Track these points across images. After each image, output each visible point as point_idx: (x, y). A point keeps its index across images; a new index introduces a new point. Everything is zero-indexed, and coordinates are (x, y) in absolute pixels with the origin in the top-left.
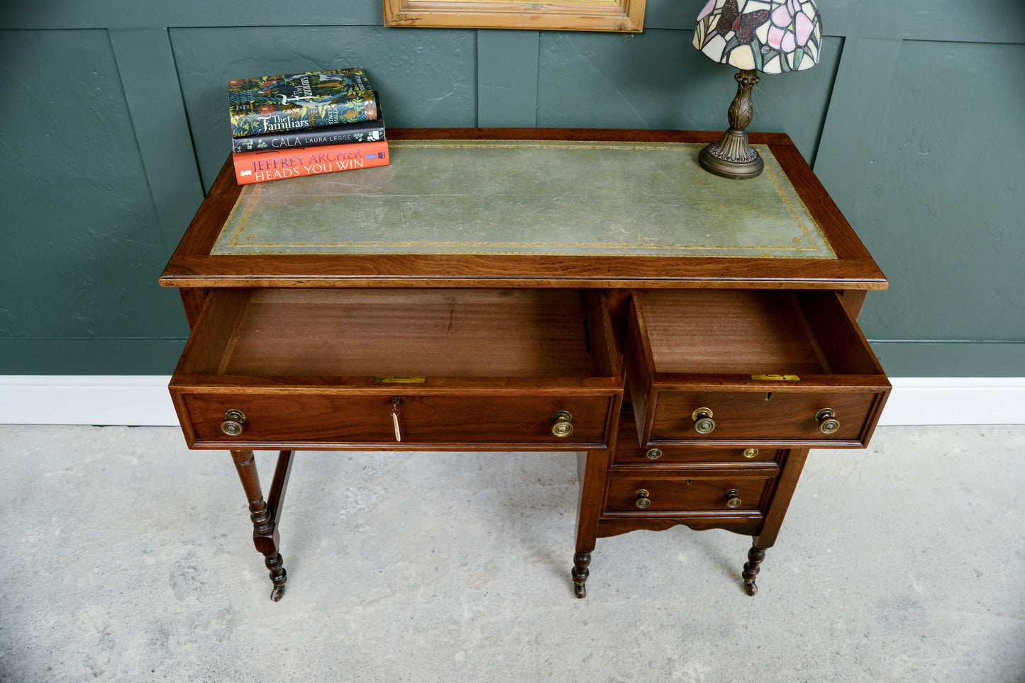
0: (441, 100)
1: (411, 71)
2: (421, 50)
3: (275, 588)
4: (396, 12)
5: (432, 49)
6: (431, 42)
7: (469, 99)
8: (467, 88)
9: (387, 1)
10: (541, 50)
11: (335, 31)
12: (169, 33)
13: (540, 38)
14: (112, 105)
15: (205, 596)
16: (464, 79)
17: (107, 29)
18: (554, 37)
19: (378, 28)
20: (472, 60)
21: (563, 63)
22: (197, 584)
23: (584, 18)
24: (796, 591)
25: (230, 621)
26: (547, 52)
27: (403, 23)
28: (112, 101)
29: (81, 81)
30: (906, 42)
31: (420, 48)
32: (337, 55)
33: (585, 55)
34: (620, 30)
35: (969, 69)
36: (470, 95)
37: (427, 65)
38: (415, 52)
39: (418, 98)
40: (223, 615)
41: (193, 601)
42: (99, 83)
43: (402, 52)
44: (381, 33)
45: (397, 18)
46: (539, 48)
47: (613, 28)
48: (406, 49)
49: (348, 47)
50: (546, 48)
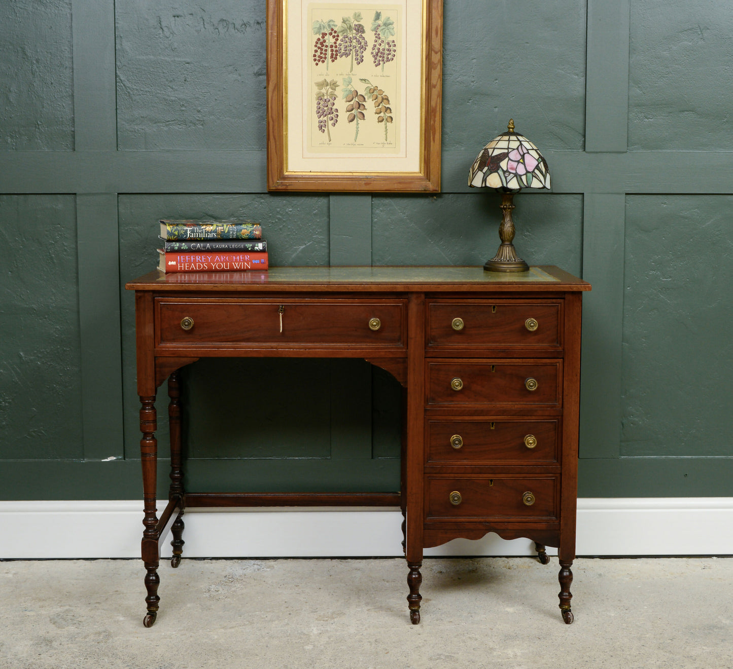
0: (303, 248)
1: (284, 226)
2: (290, 211)
3: (148, 614)
4: (275, 180)
5: (298, 211)
6: (298, 205)
7: (323, 247)
8: (323, 239)
9: (270, 172)
10: (373, 210)
11: (232, 198)
12: (118, 197)
13: (372, 201)
14: (65, 249)
15: (83, 626)
16: (321, 232)
17: (75, 194)
18: (382, 201)
19: (262, 195)
20: (326, 218)
21: (389, 220)
22: (76, 622)
23: (400, 183)
24: (611, 623)
25: (106, 636)
26: (378, 211)
27: (280, 187)
28: (66, 246)
29: (47, 231)
30: (628, 196)
31: (290, 210)
32: (233, 215)
33: (404, 213)
34: (425, 191)
35: (681, 214)
36: (324, 243)
37: (295, 222)
38: (287, 213)
39: (287, 246)
40: (100, 633)
41: (72, 629)
42: (59, 233)
43: (278, 212)
44: (264, 199)
45: (276, 184)
46: (372, 209)
47: (420, 190)
48: (280, 210)
49: (241, 209)
50: (377, 209)
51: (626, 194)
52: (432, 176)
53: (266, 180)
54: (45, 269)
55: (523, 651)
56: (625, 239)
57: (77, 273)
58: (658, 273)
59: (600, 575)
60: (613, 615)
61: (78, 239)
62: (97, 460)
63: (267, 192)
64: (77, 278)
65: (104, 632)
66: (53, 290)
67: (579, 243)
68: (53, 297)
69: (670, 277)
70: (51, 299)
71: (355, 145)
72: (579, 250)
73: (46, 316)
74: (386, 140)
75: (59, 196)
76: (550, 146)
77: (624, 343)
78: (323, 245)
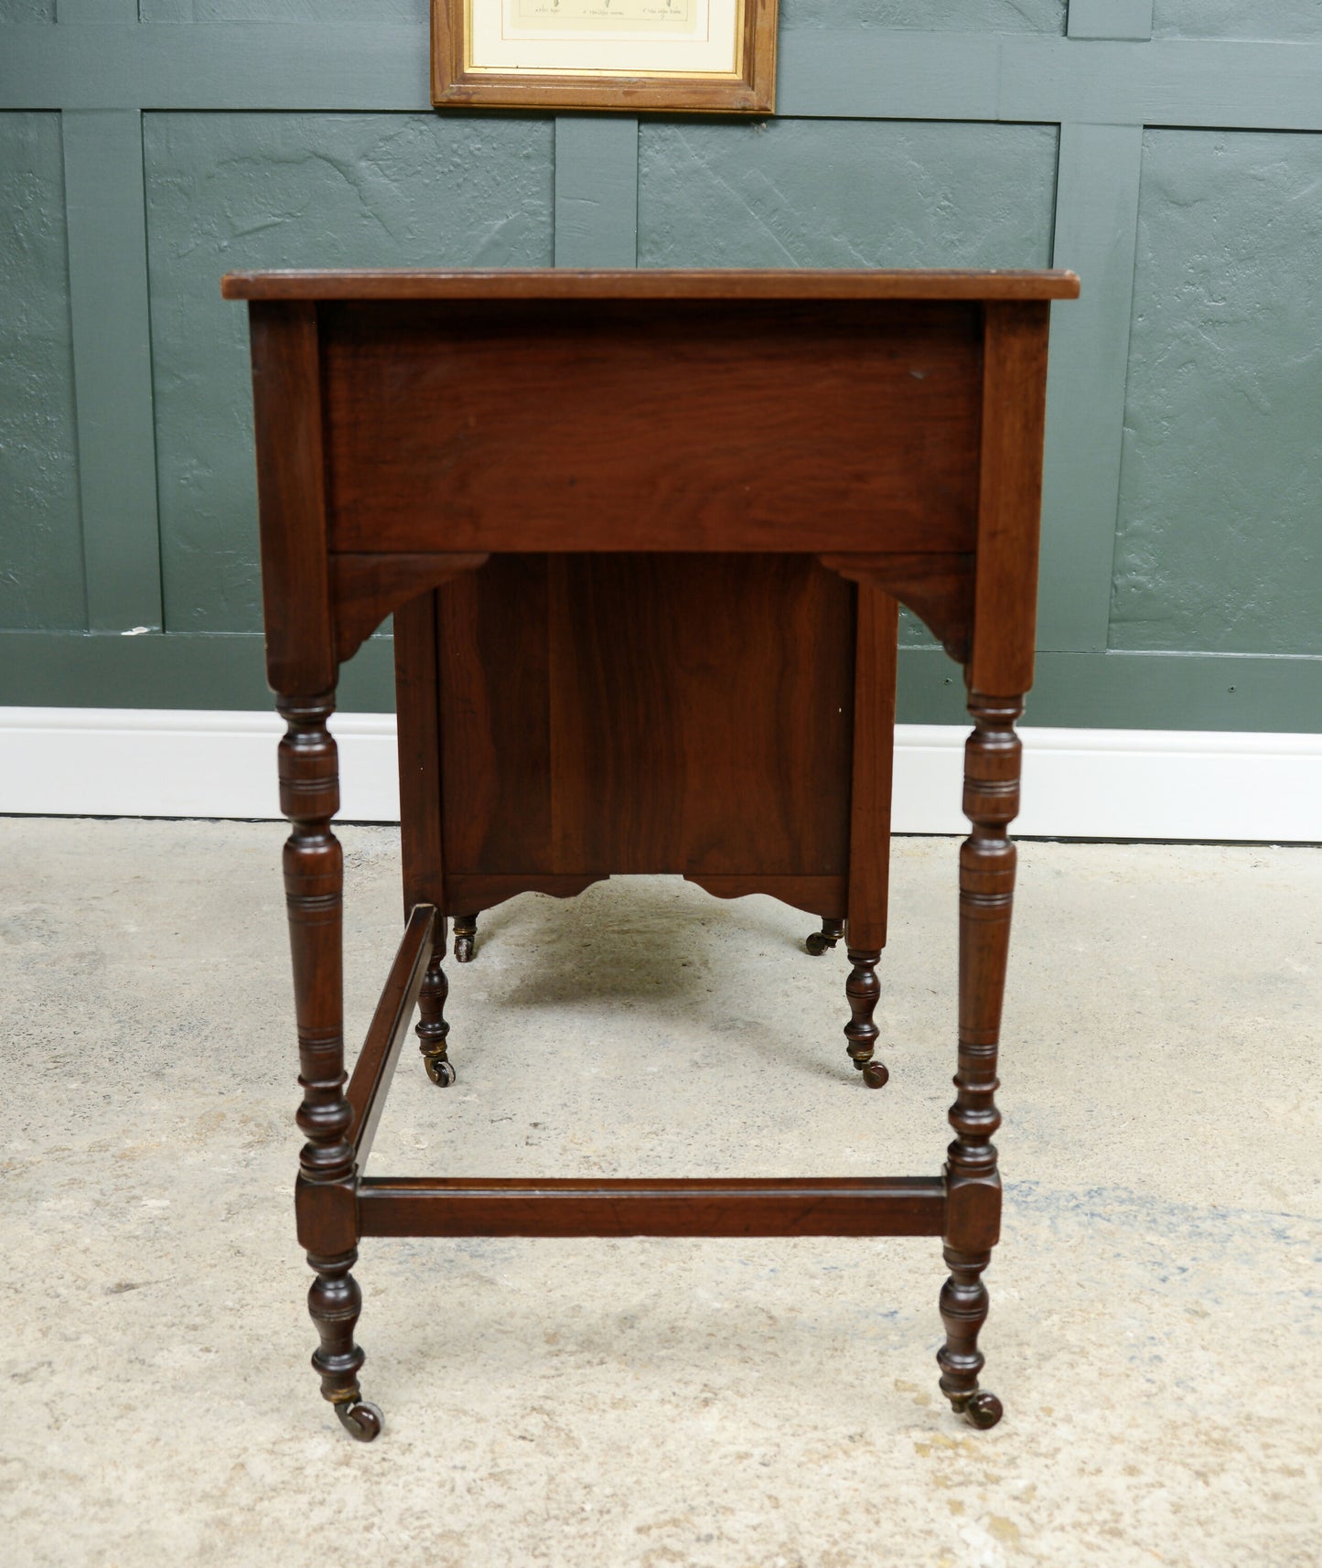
0: (503, 225)
1: (465, 179)
2: (479, 149)
4: (447, 83)
5: (494, 149)
6: (493, 138)
7: (542, 223)
8: (542, 206)
9: (436, 66)
10: (642, 149)
11: (364, 121)
12: (142, 117)
13: (639, 131)
14: (43, 222)
15: (56, 942)
16: (537, 193)
17: (59, 111)
18: (659, 131)
19: (423, 116)
20: (547, 165)
21: (671, 169)
22: (44, 932)
23: (695, 93)
24: (1077, 966)
25: (95, 961)
26: (650, 153)
27: (456, 98)
28: (45, 216)
29: (8, 185)
30: (1148, 131)
31: (477, 146)
32: (365, 156)
33: (703, 157)
34: (744, 109)
35: (1252, 171)
36: (544, 215)
37: (488, 172)
38: (471, 152)
39: (472, 220)
40: (81, 956)
41: (35, 945)
42: (32, 188)
43: (455, 152)
44: (426, 124)
45: (451, 91)
46: (639, 147)
47: (734, 107)
48: (458, 147)
49: (381, 144)
50: (649, 147)
51: (1146, 127)
52: (758, 80)
53: (429, 84)
54: (7, 261)
55: (900, 1017)
56: (1138, 218)
57: (67, 269)
58: (1201, 289)
59: (1058, 873)
60: (1081, 950)
61: (67, 202)
62: (113, 633)
63: (431, 108)
64: (68, 277)
65: (93, 953)
66: (24, 304)
67: (1048, 226)
68: (23, 317)
69: (1224, 299)
70: (20, 320)
71: (607, 13)
72: (1046, 239)
73: (12, 355)
74: (669, 5)
75: (29, 115)
76: (998, 24)
77: (1125, 428)
78: (543, 219)
